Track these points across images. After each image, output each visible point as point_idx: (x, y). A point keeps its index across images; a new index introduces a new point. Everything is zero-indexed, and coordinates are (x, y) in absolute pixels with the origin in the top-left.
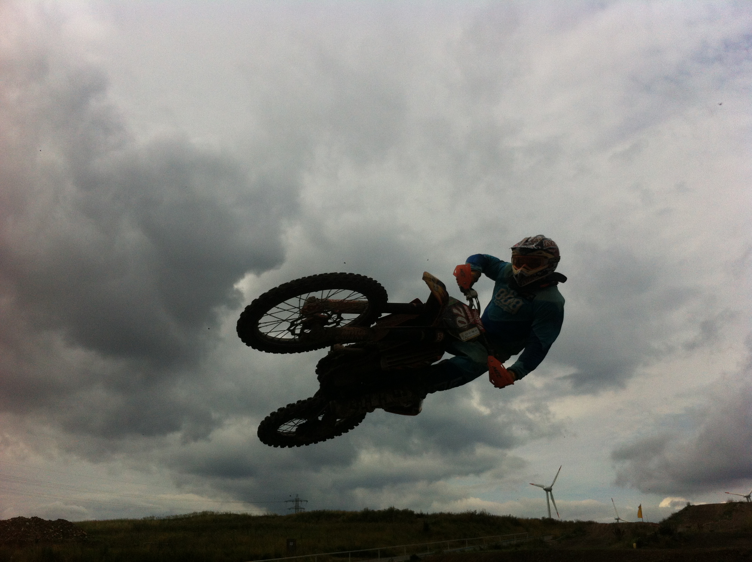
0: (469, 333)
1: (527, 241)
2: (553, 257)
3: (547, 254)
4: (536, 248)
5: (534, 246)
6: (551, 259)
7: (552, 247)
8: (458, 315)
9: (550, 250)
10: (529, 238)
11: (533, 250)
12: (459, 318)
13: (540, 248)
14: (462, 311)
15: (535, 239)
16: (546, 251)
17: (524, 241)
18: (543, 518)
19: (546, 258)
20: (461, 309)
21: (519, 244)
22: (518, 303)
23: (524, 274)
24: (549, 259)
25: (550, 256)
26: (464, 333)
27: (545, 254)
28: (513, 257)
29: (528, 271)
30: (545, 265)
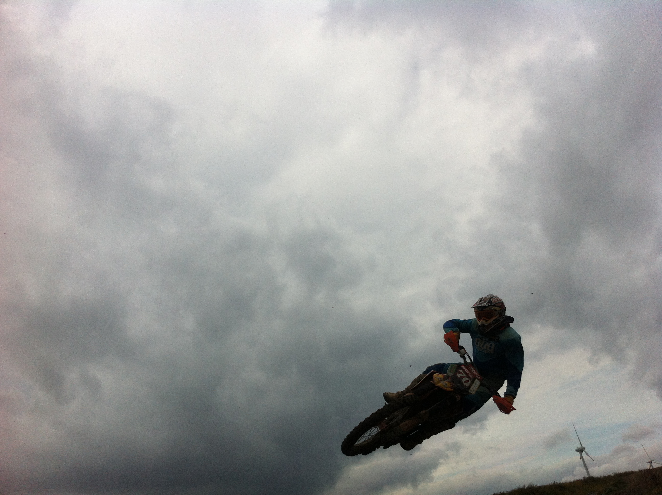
0: (474, 386)
1: (481, 301)
2: (500, 309)
3: (496, 308)
4: (487, 305)
5: (485, 304)
6: (499, 310)
7: (498, 302)
8: (462, 378)
9: (497, 305)
10: (482, 299)
11: (486, 307)
12: (464, 380)
13: (490, 304)
14: (463, 373)
15: (486, 298)
16: (494, 305)
17: (479, 302)
18: (584, 478)
19: (496, 310)
20: (461, 371)
21: (476, 303)
22: (491, 345)
23: (484, 324)
24: (498, 311)
25: (498, 309)
26: (471, 389)
27: (494, 308)
28: (476, 313)
29: (486, 322)
30: (496, 316)
